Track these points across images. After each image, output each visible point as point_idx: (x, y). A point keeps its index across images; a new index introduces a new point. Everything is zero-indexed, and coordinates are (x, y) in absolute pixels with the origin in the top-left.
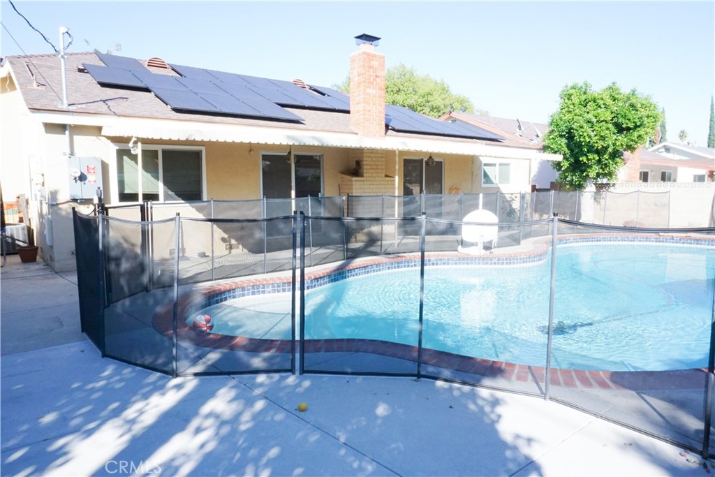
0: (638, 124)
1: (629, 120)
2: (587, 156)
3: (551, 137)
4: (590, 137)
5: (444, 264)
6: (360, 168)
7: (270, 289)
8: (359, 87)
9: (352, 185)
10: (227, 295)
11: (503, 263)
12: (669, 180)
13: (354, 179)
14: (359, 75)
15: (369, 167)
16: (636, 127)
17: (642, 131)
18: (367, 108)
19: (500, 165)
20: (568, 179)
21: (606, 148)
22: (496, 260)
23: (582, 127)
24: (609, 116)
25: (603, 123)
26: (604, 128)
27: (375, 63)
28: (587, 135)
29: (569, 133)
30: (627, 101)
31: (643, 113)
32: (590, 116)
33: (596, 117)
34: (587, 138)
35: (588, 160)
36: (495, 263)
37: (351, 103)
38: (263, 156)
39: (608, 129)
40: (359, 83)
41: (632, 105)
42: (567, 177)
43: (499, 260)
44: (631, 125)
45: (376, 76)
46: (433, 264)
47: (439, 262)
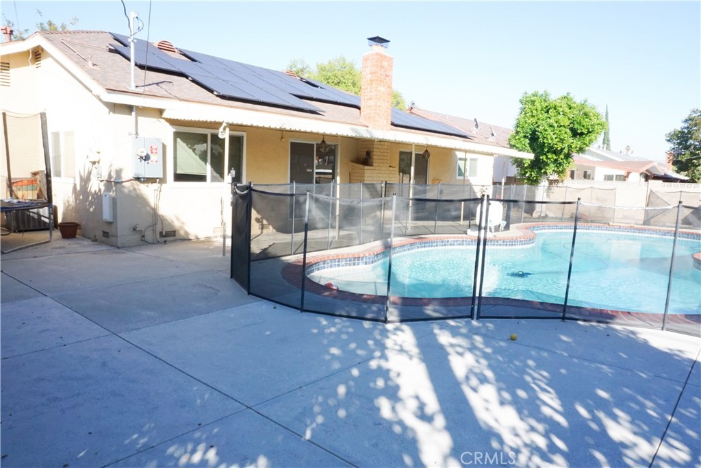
0: (590, 130)
1: (583, 126)
2: (547, 156)
3: (517, 138)
4: (552, 139)
5: (460, 244)
6: (370, 158)
8: (372, 84)
11: (506, 245)
12: (589, 178)
13: (366, 167)
14: (371, 73)
15: (378, 157)
16: (589, 132)
17: (593, 136)
18: (378, 104)
19: (471, 159)
20: (527, 175)
21: (562, 149)
22: (501, 242)
23: (546, 130)
24: (567, 122)
25: (562, 128)
26: (563, 132)
27: (385, 64)
29: (534, 132)
30: (581, 110)
31: (595, 121)
32: (552, 121)
33: (556, 122)
34: (550, 140)
35: (547, 158)
36: (500, 245)
37: (362, 98)
38: (292, 143)
39: (566, 133)
40: (371, 81)
41: (586, 114)
42: (527, 173)
43: (504, 242)
44: (585, 131)
45: (386, 76)
46: (451, 245)
47: (456, 243)
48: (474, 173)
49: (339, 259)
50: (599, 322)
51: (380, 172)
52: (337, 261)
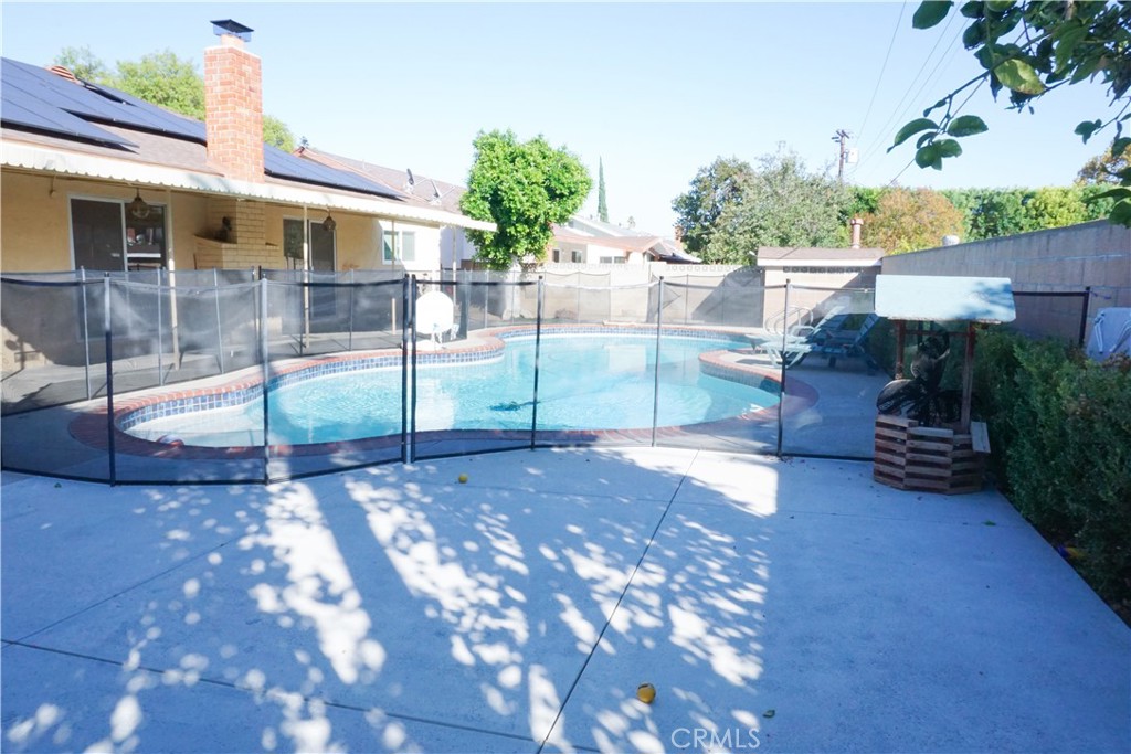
0: (573, 190)
1: (563, 184)
2: (516, 228)
3: (472, 199)
4: (521, 203)
5: (391, 364)
6: (230, 229)
7: (192, 405)
8: (225, 102)
9: (221, 255)
10: (135, 417)
11: (462, 360)
12: (580, 261)
13: (224, 245)
14: (222, 84)
15: (245, 229)
16: (571, 193)
17: (576, 199)
18: (239, 137)
19: (404, 233)
20: (491, 257)
21: (536, 218)
22: (454, 357)
23: (512, 189)
24: (540, 178)
25: (535, 186)
26: (536, 192)
27: (247, 69)
28: (519, 200)
29: (496, 192)
30: (559, 161)
31: (578, 177)
32: (519, 175)
33: (526, 177)
34: (518, 203)
35: (517, 231)
36: (453, 361)
37: (209, 126)
38: (72, 200)
39: (540, 193)
40: (222, 96)
41: (565, 167)
42: (489, 253)
43: (458, 356)
44: (566, 192)
45: (251, 89)
46: (377, 365)
47: (384, 363)
48: (410, 254)
49: (182, 400)
50: (578, 446)
51: (251, 253)
52: (178, 404)
